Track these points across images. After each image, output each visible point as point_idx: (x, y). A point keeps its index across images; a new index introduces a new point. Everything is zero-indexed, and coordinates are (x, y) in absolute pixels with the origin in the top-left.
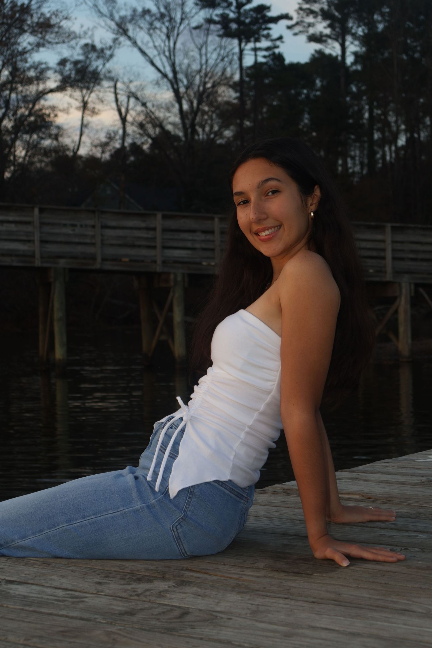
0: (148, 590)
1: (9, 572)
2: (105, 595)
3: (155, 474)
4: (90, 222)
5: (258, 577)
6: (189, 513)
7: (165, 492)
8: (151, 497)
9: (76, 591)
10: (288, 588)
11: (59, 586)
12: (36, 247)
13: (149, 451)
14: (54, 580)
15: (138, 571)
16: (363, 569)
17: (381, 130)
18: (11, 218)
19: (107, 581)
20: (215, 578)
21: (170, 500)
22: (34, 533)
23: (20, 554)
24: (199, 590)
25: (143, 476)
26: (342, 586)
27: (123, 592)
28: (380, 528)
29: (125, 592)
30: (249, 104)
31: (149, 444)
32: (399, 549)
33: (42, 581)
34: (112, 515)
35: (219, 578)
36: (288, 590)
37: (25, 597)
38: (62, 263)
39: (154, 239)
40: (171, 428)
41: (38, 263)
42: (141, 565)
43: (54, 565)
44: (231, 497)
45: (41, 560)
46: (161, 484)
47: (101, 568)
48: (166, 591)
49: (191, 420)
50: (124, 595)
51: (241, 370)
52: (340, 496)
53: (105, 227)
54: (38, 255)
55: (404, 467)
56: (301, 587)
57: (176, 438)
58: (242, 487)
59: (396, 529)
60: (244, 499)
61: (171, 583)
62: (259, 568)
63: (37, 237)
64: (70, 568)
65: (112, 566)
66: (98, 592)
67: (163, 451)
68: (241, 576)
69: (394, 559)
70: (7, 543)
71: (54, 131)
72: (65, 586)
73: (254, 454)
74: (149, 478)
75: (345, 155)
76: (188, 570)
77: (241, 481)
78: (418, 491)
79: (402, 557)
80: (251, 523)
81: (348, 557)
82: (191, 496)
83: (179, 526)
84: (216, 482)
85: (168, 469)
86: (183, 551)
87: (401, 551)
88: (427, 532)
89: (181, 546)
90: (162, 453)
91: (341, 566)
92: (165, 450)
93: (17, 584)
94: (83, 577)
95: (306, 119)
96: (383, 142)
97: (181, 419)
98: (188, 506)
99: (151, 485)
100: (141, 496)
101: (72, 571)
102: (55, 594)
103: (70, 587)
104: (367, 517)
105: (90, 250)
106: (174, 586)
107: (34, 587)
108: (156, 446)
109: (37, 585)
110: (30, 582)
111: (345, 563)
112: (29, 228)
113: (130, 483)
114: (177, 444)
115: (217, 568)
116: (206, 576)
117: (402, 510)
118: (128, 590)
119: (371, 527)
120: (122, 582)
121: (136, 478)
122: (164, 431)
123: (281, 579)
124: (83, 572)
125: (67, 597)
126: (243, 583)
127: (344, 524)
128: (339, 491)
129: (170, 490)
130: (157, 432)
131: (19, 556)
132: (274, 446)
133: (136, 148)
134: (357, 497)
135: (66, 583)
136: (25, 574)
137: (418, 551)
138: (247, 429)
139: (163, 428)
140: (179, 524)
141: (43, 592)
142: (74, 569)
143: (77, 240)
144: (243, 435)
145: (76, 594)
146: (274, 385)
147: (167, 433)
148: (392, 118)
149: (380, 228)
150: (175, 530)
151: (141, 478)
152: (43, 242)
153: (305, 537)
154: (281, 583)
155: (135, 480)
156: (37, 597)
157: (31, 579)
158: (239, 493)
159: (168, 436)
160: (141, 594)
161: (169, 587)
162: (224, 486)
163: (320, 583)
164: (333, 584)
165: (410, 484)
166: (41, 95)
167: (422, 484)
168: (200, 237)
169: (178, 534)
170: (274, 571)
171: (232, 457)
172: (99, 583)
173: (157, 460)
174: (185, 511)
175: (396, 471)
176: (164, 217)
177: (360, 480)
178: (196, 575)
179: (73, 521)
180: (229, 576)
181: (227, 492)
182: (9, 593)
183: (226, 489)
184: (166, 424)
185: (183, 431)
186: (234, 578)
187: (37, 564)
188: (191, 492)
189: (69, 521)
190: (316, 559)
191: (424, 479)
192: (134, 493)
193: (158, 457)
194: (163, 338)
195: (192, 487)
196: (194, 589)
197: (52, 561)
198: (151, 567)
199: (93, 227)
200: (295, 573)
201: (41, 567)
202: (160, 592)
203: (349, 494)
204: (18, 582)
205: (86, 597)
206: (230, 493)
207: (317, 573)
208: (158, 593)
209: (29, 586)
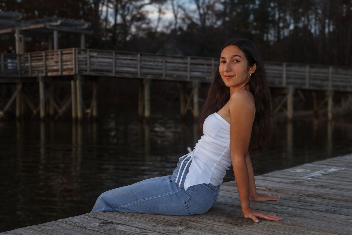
0: (174, 230)
1: (118, 219)
2: (156, 232)
3: (179, 180)
4: (161, 60)
5: (220, 226)
6: (192, 197)
7: (182, 187)
8: (177, 190)
9: (144, 229)
10: (232, 232)
11: (138, 227)
12: (138, 70)
13: (177, 170)
14: (136, 224)
15: (170, 221)
16: (264, 224)
17: (283, 22)
18: (128, 58)
19: (157, 225)
20: (202, 225)
21: (185, 191)
22: (129, 203)
23: (123, 211)
24: (195, 231)
25: (174, 181)
26: (255, 232)
27: (163, 231)
28: (273, 204)
29: (164, 231)
30: (228, 10)
31: (177, 166)
32: (280, 214)
33: (131, 224)
34: (161, 196)
35: (204, 225)
36: (232, 233)
37: (123, 231)
38: (149, 77)
39: (186, 68)
40: (186, 161)
41: (139, 76)
42: (172, 218)
43: (136, 216)
44: (210, 190)
45: (131, 214)
46: (181, 184)
47: (155, 219)
48: (181, 231)
49: (194, 158)
50: (164, 232)
51: (214, 138)
52: (256, 187)
53: (167, 62)
54: (139, 73)
55: (285, 175)
56: (238, 231)
57: (188, 165)
58: (215, 186)
59: (280, 205)
60: (216, 191)
61: (184, 227)
62: (220, 222)
63: (139, 66)
64: (143, 218)
65: (160, 217)
66: (153, 230)
67: (182, 170)
68: (213, 225)
69: (278, 220)
70: (118, 206)
71: (147, 21)
72: (140, 227)
73: (220, 173)
74: (176, 182)
75: (267, 33)
76: (191, 221)
77: (214, 184)
78: (290, 187)
79: (281, 219)
80: (219, 199)
81: (258, 218)
82: (193, 190)
83: (188, 202)
84: (204, 184)
85: (184, 178)
86: (190, 212)
87: (281, 215)
88: (293, 207)
89: (189, 210)
90: (182, 171)
91: (255, 222)
92: (183, 170)
93: (121, 225)
94: (148, 223)
95: (252, 17)
96: (284, 28)
97: (190, 157)
98: (192, 194)
99: (177, 185)
100: (173, 189)
101: (144, 220)
102: (135, 230)
103: (142, 227)
104: (268, 199)
105: (160, 72)
106: (185, 229)
107: (127, 227)
108: (179, 168)
109: (129, 226)
110: (126, 224)
111: (257, 221)
112: (135, 62)
113: (168, 184)
114: (188, 167)
115: (203, 221)
116: (198, 224)
117: (283, 196)
118: (166, 230)
119: (269, 204)
120: (164, 226)
121: (171, 181)
122: (183, 162)
123: (229, 227)
124: (148, 220)
125: (140, 232)
126: (214, 228)
127: (258, 201)
128: (256, 185)
129: (184, 187)
130: (180, 162)
131: (122, 211)
132: (229, 169)
133: (181, 29)
134: (264, 188)
135: (140, 225)
136: (124, 220)
137: (288, 216)
138: (217, 162)
139: (183, 160)
140: (188, 201)
141: (131, 229)
142: (144, 218)
143: (155, 67)
144: (215, 165)
145: (144, 231)
146: (228, 145)
147: (185, 163)
148: (288, 17)
149: (281, 65)
150: (186, 204)
151: (173, 181)
152: (141, 68)
153: (240, 207)
154: (229, 229)
155: (170, 182)
156: (128, 232)
157: (127, 223)
158: (213, 189)
159: (184, 164)
160: (171, 232)
161: (183, 229)
162: (207, 186)
163: (245, 230)
164: (252, 231)
165: (287, 183)
166: (142, 6)
167: (292, 183)
168: (206, 67)
169: (188, 205)
170: (227, 223)
171: (211, 174)
172: (154, 226)
173: (179, 174)
174: (191, 196)
175: (282, 176)
176: (191, 59)
177: (266, 180)
178: (194, 224)
179: (145, 198)
180: (208, 225)
181: (209, 188)
182: (117, 229)
183: (208, 187)
184: (184, 158)
185: (191, 162)
186: (210, 226)
187: (129, 216)
188: (193, 188)
189: (143, 198)
190: (245, 218)
191: (293, 181)
192: (170, 188)
193: (180, 173)
194: (190, 108)
195: (194, 186)
196: (193, 231)
197: (136, 214)
198: (176, 219)
199: (162, 62)
200: (235, 224)
201: (131, 217)
202: (178, 231)
203: (261, 187)
204: (121, 224)
205: (148, 233)
206: (210, 189)
207: (245, 225)
208: (178, 232)
209: (125, 226)
